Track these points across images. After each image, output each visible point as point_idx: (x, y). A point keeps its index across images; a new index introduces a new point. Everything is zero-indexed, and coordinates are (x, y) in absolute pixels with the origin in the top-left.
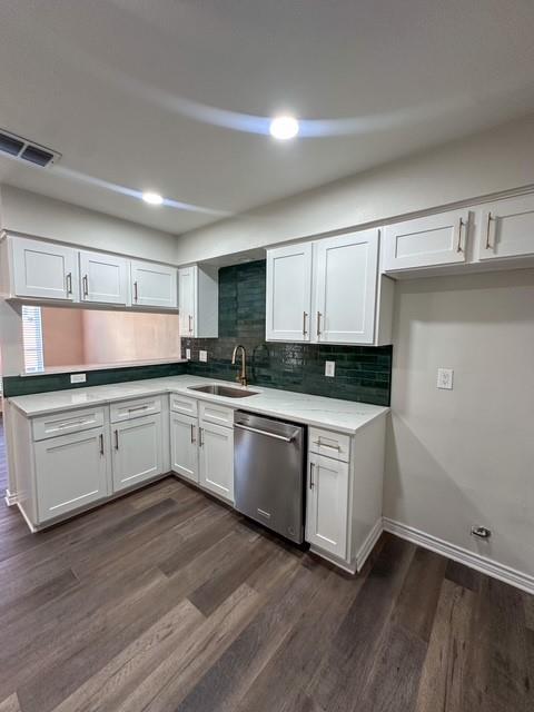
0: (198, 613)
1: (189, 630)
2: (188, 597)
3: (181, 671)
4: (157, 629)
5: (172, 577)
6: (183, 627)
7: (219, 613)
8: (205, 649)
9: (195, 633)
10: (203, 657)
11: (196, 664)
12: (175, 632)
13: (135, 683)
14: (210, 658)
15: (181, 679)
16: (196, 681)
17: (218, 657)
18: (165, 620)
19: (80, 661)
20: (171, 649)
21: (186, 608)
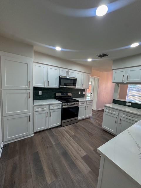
0: (83, 156)
1: (79, 154)
2: (87, 154)
3: (71, 152)
4: (80, 148)
5: (93, 151)
6: (80, 152)
7: (82, 161)
8: (75, 157)
9: (78, 155)
10: (73, 156)
11: (72, 155)
12: (79, 152)
13: (72, 146)
14: (72, 157)
15: (70, 152)
16: (69, 154)
17: (72, 158)
18: (82, 149)
19: (77, 139)
20: (76, 151)
21: (84, 154)
